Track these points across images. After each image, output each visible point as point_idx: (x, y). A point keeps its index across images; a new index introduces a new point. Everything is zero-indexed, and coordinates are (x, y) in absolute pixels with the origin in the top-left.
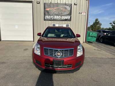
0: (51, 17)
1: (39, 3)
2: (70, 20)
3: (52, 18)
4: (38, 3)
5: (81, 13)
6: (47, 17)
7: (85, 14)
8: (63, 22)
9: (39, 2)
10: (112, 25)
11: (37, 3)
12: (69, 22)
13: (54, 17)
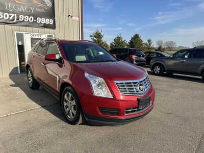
0: (10, 16)
2: (53, 27)
3: (13, 20)
5: (72, 17)
7: (78, 19)
8: (42, 30)
10: (93, 39)
12: (51, 31)
13: (18, 18)
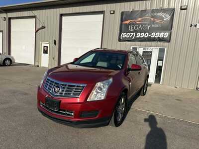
1: (114, 13)
3: (132, 37)
4: (112, 12)
5: (195, 26)
6: (124, 35)
9: (114, 11)
11: (111, 14)
13: (136, 35)
